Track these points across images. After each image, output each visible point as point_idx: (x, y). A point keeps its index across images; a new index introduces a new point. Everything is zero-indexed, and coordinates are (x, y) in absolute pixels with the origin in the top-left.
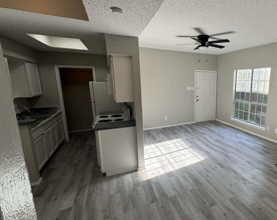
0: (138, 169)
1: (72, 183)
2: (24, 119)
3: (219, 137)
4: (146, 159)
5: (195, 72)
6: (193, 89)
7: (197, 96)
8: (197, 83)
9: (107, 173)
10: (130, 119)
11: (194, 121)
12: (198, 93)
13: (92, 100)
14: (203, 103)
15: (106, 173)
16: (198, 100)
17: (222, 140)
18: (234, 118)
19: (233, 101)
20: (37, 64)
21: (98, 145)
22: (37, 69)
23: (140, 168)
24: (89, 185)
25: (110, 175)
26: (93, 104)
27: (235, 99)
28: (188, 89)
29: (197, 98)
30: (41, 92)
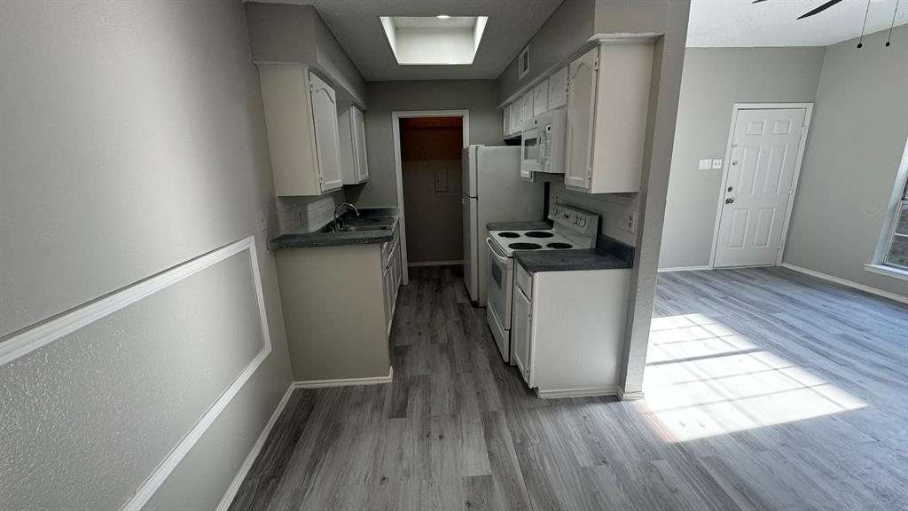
0: (624, 395)
1: (459, 398)
2: (346, 231)
3: (846, 327)
4: (648, 365)
5: (735, 109)
6: (720, 167)
7: (730, 189)
8: (736, 146)
9: (541, 391)
10: (594, 246)
11: (708, 264)
12: (733, 177)
13: (473, 194)
14: (746, 211)
15: (537, 388)
16: (732, 201)
17: (869, 341)
18: (883, 264)
19: (892, 203)
20: (364, 112)
21: (529, 313)
22: (363, 124)
23: (629, 393)
24: (503, 412)
25: (548, 396)
26: (473, 201)
27: (903, 199)
28: (705, 164)
29: (729, 195)
30: (367, 174)
